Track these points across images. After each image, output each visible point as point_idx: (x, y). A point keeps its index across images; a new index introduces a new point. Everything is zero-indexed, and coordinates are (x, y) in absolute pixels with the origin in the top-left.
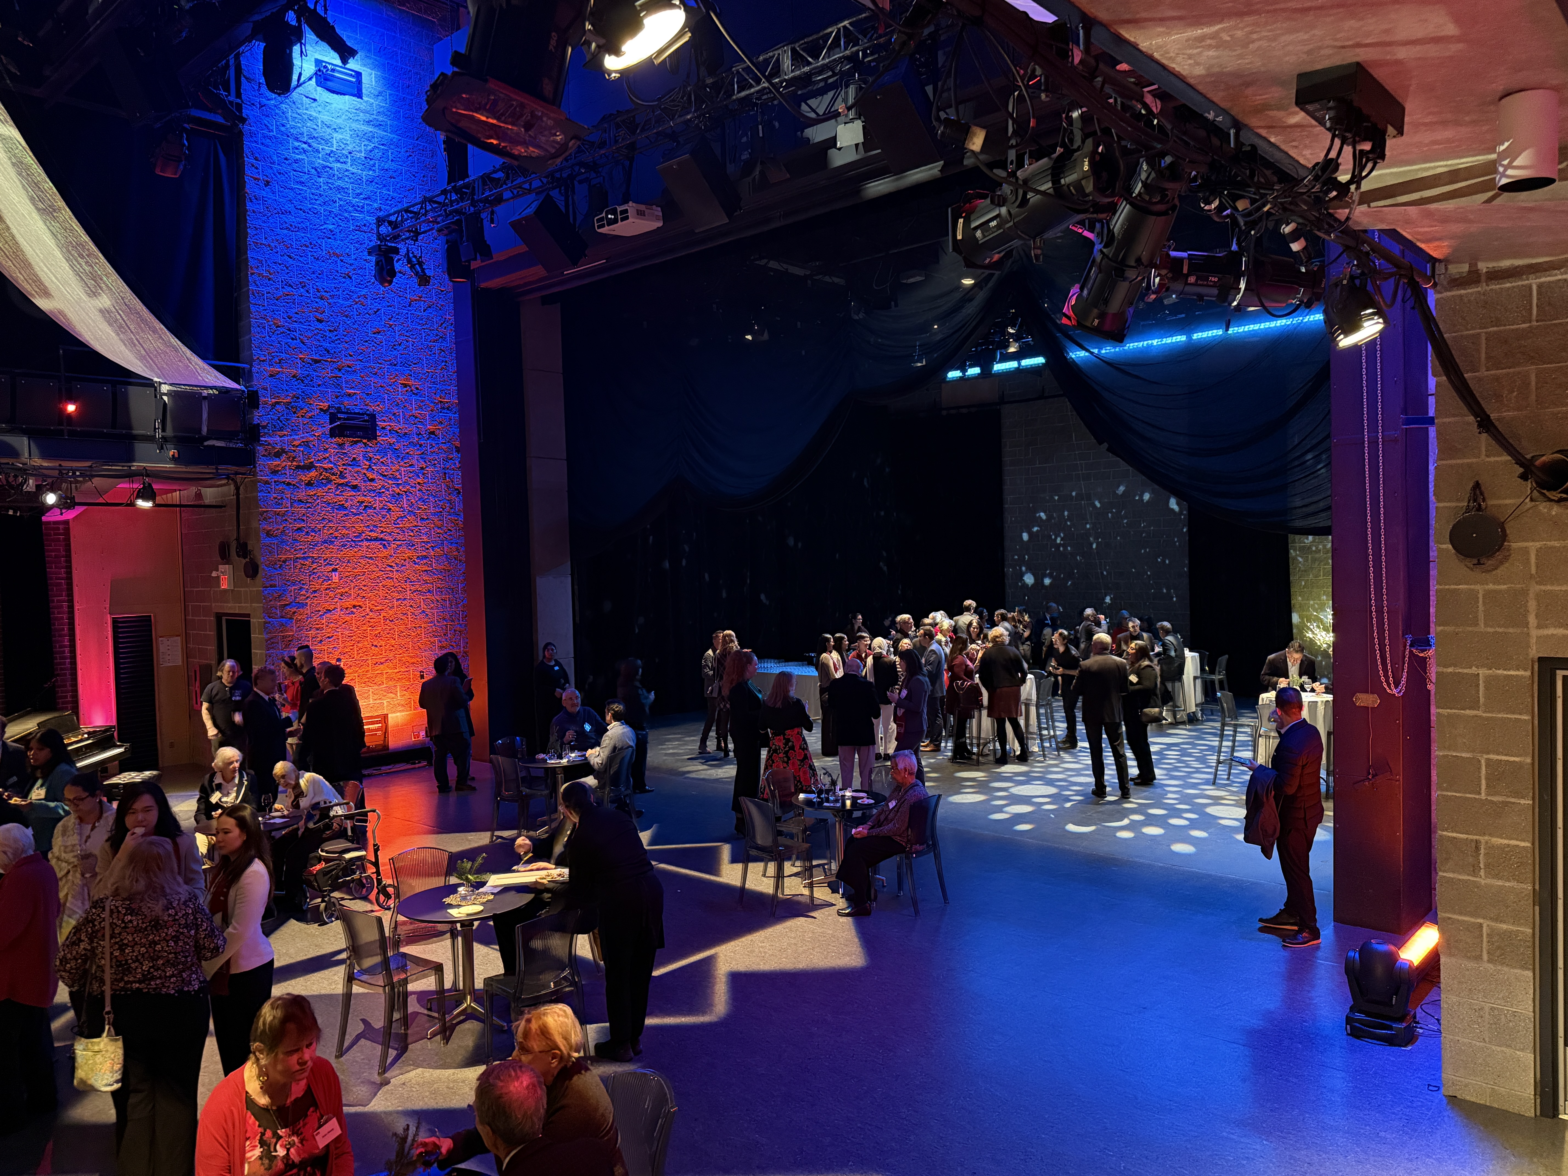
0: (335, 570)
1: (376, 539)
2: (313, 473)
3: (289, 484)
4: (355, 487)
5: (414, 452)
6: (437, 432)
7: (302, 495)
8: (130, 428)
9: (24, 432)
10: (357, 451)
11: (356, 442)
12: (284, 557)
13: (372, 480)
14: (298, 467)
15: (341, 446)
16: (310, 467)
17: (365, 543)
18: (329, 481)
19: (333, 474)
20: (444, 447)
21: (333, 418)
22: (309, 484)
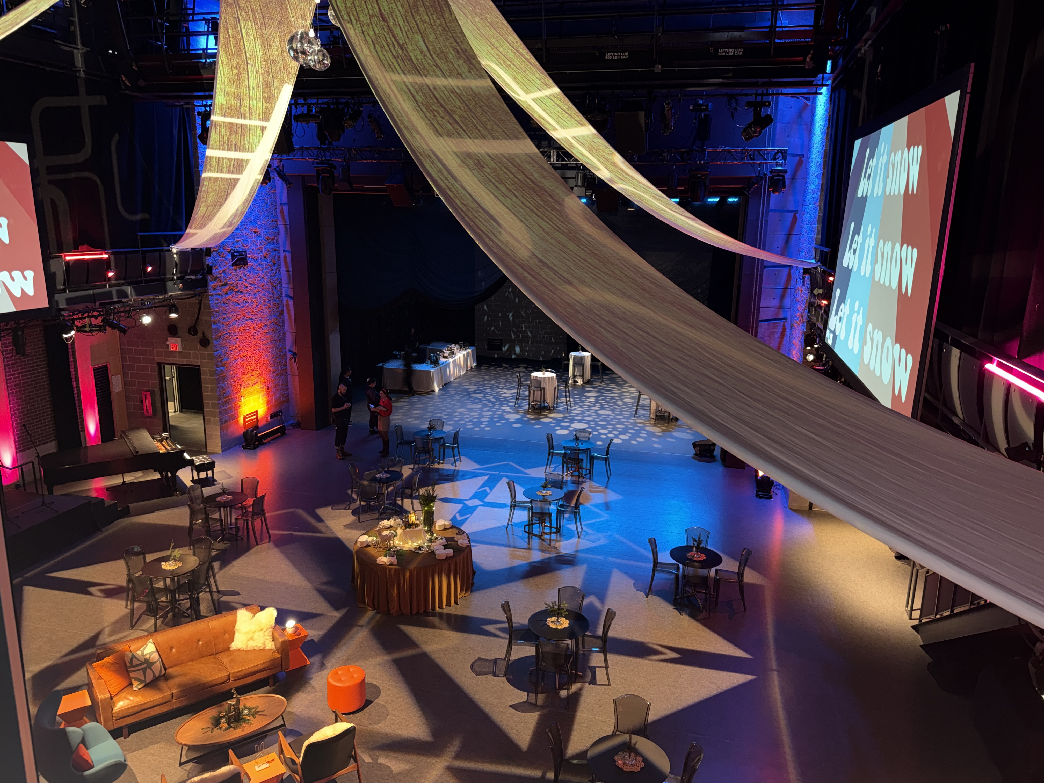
0: (237, 338)
1: (250, 319)
2: (228, 287)
3: (219, 295)
4: (241, 292)
5: (260, 268)
6: (268, 256)
7: (224, 300)
8: (165, 274)
9: (130, 284)
10: (241, 272)
11: (240, 268)
12: (220, 334)
13: (247, 287)
14: (222, 285)
15: (236, 270)
16: (226, 284)
17: (246, 322)
18: (233, 290)
19: (234, 287)
20: (270, 264)
21: (233, 256)
22: (226, 294)
